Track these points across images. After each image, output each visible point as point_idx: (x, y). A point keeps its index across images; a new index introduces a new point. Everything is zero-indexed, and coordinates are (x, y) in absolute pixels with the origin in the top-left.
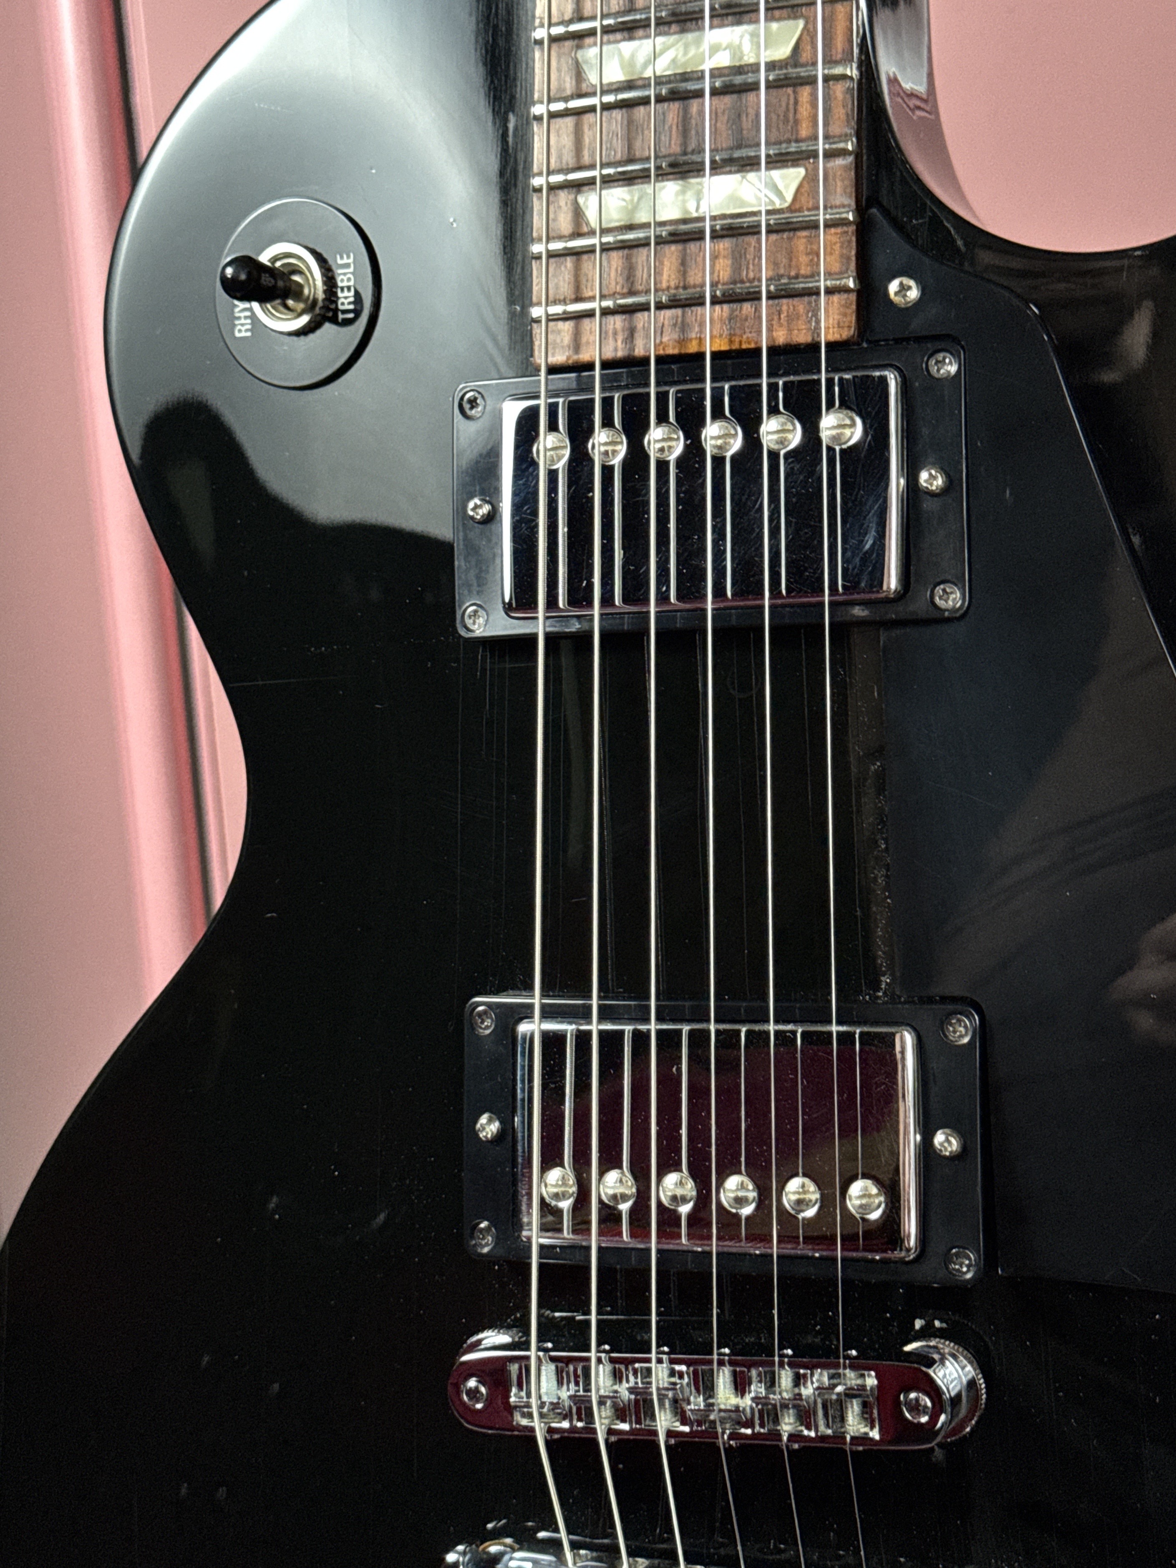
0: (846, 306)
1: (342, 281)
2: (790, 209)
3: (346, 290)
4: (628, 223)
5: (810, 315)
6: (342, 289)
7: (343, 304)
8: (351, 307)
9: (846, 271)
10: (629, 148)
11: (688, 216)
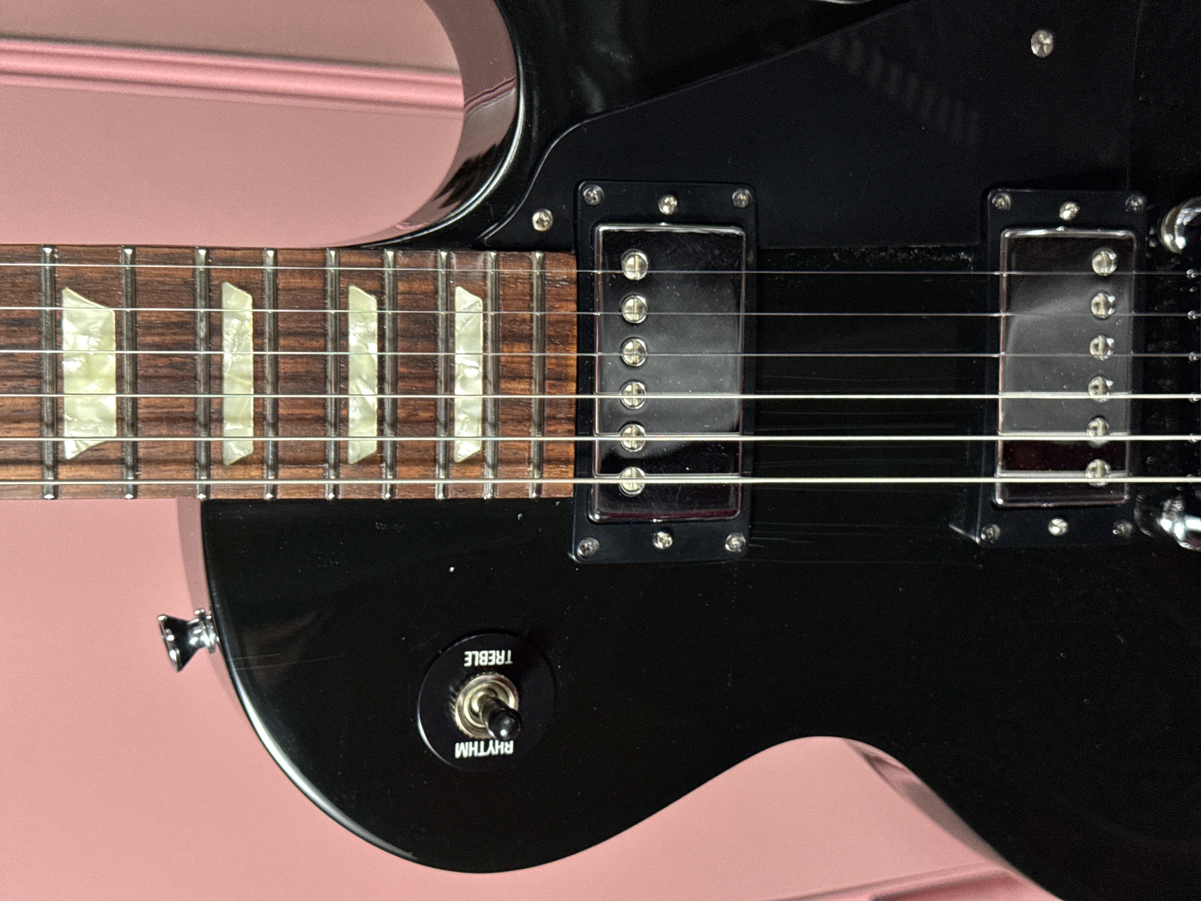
0: (553, 259)
1: (483, 661)
2: (484, 297)
3: (490, 658)
4: (481, 422)
5: (558, 285)
6: (490, 661)
7: (500, 660)
8: (503, 652)
9: (529, 259)
10: (427, 421)
11: (481, 375)
